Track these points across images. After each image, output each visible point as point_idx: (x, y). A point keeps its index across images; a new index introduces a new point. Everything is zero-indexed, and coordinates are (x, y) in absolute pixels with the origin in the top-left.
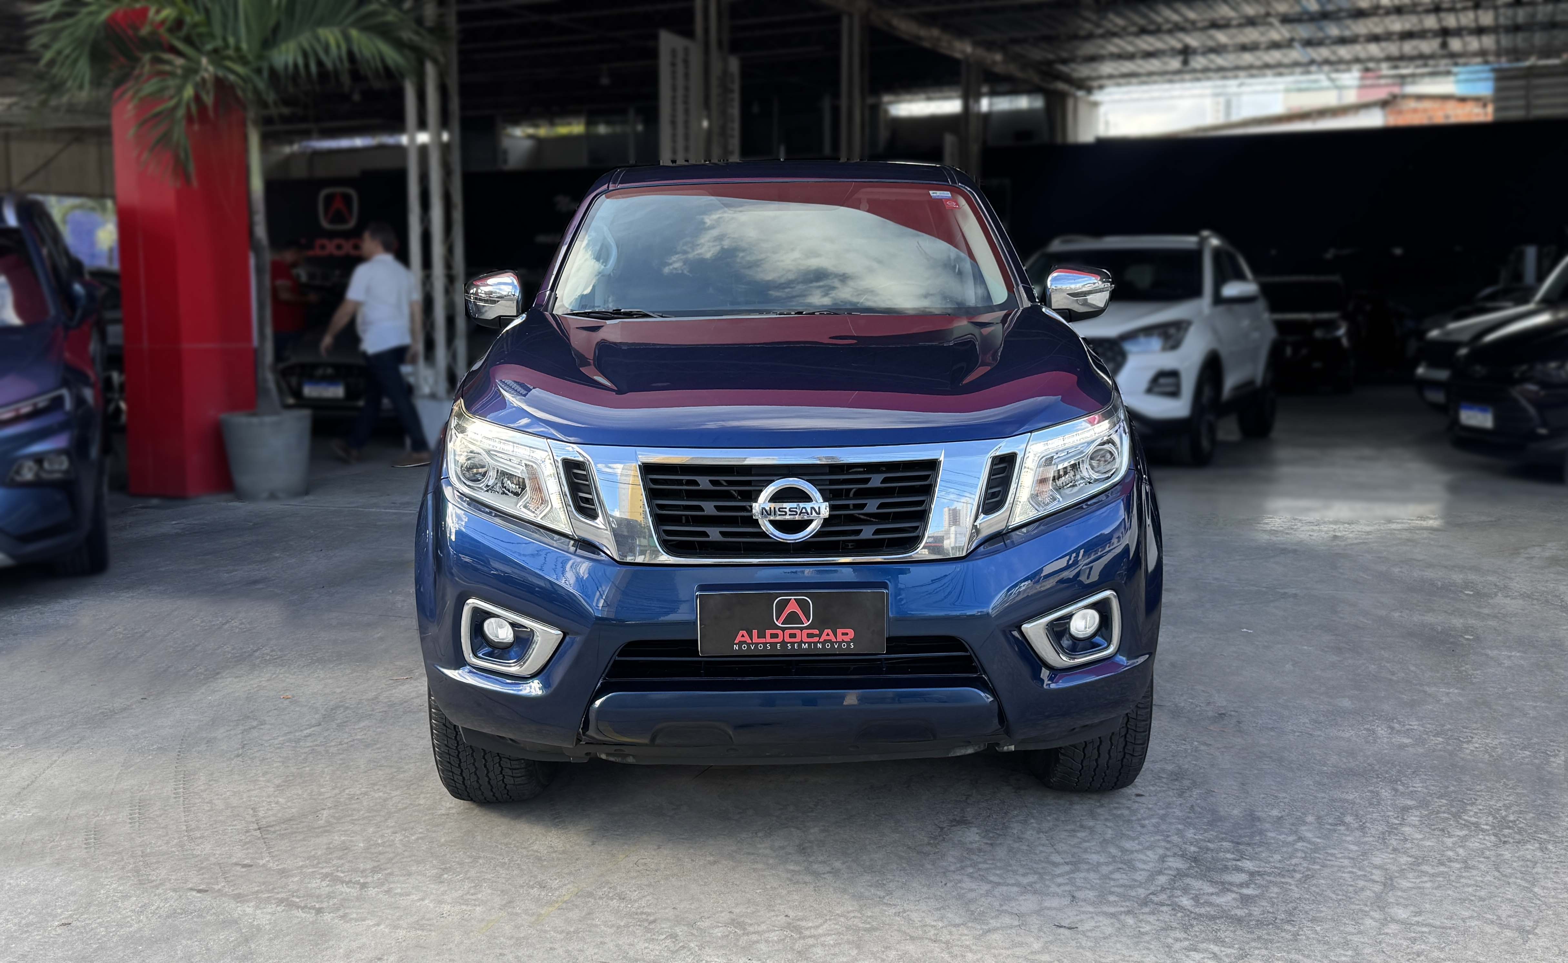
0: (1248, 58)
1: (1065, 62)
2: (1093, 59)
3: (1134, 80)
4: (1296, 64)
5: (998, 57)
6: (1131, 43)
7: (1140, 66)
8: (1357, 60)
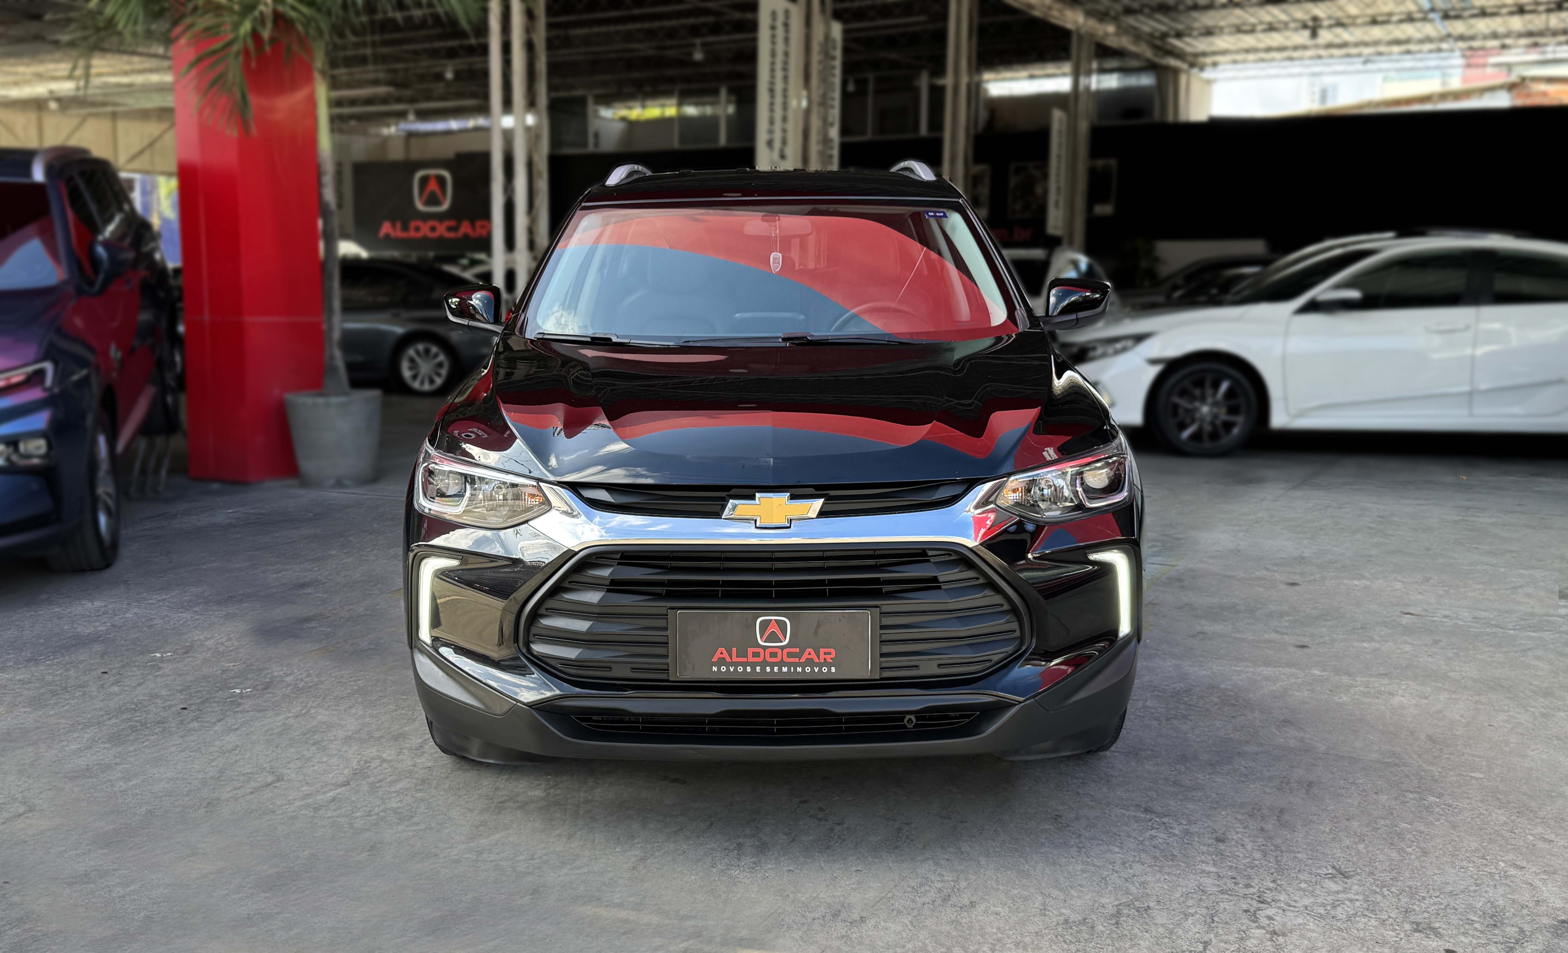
0: (1377, 32)
1: (1179, 35)
2: (1209, 32)
3: (1251, 57)
4: (1428, 40)
5: (1111, 29)
6: (1252, 15)
7: (1259, 40)
8: (1495, 36)
